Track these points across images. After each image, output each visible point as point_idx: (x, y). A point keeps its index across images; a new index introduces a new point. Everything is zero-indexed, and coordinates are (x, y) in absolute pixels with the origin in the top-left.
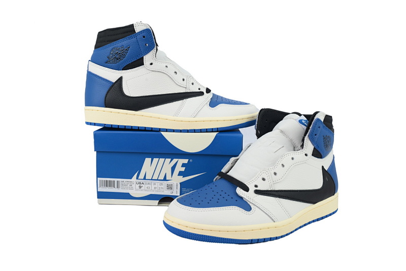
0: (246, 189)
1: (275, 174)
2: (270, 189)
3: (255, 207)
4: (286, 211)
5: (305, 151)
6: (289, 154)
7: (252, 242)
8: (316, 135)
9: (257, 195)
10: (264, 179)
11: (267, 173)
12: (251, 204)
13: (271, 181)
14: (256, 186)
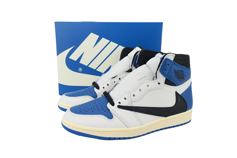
0: (113, 104)
1: (134, 95)
2: (129, 106)
3: (116, 117)
4: (139, 121)
5: (158, 81)
6: (146, 83)
7: (110, 139)
8: (165, 70)
9: (119, 109)
10: (125, 99)
11: (128, 95)
12: (113, 115)
13: (130, 100)
14: (120, 103)
